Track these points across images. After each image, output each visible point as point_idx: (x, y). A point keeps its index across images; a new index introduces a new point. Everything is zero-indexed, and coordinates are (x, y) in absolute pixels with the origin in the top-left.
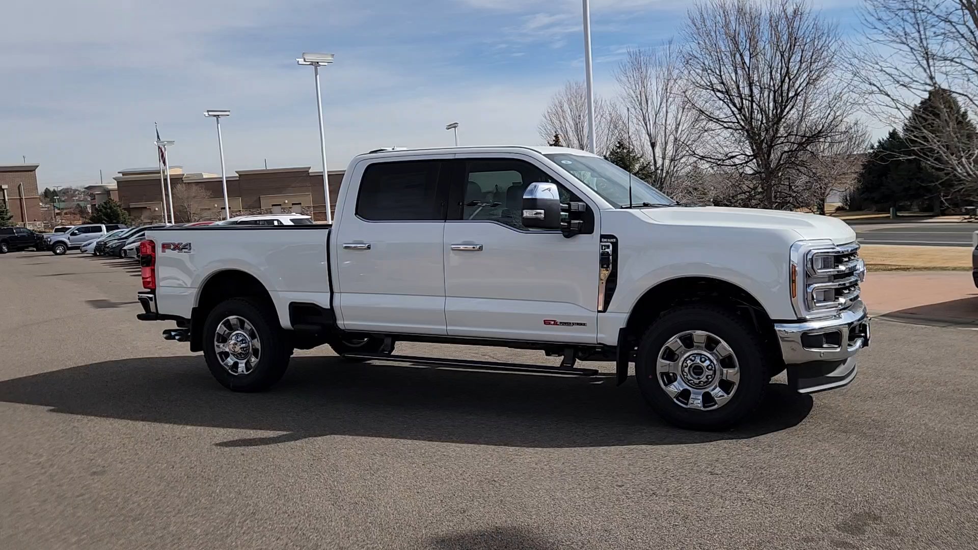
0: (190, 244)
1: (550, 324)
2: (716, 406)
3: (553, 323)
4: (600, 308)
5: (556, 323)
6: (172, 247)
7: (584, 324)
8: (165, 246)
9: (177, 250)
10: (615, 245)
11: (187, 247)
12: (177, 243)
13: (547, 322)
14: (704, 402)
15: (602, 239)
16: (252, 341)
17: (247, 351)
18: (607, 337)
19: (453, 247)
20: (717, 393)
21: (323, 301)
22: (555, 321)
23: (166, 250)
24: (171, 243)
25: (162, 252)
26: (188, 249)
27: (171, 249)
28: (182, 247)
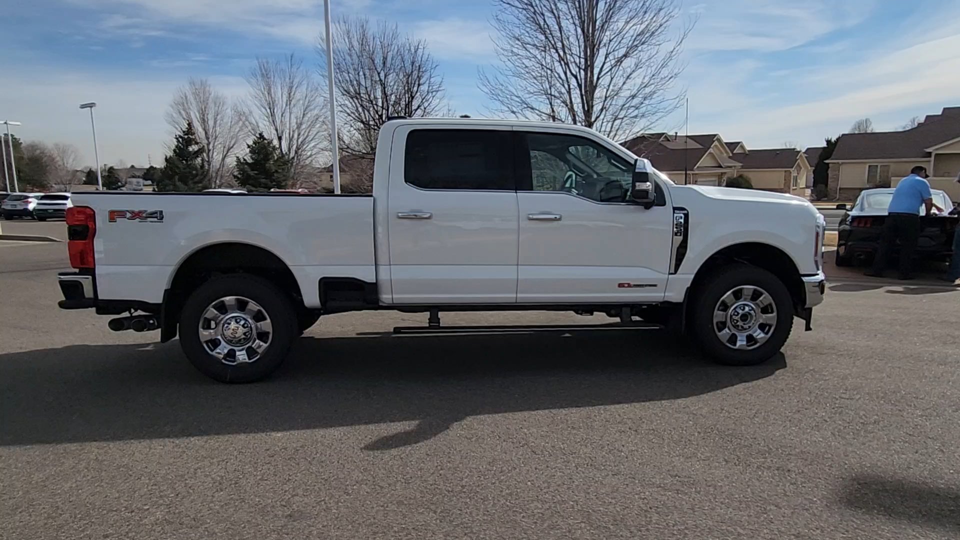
0: (161, 212)
1: (624, 287)
2: (758, 345)
3: (626, 285)
4: (672, 271)
5: (629, 286)
6: (128, 215)
7: (655, 286)
8: (114, 215)
9: (138, 220)
10: (686, 216)
11: (158, 216)
12: (137, 210)
13: (621, 285)
14: (747, 342)
15: (676, 211)
16: (258, 324)
17: (249, 336)
18: (676, 293)
19: (531, 216)
20: (759, 335)
21: (366, 275)
22: (629, 284)
23: (118, 219)
24: (127, 211)
25: (109, 222)
26: (159, 218)
27: (126, 218)
28: (147, 216)
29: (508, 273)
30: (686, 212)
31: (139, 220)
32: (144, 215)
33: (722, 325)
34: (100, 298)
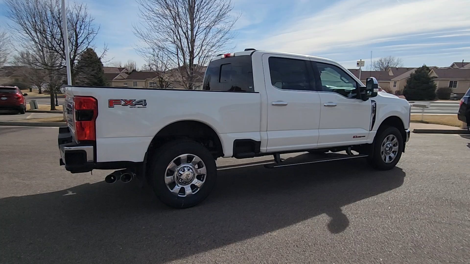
1: (355, 137)
2: (392, 160)
4: (371, 129)
5: (357, 137)
6: (123, 103)
7: (364, 136)
8: (112, 103)
9: (129, 106)
10: (376, 104)
11: (143, 103)
12: (128, 99)
13: (354, 137)
14: (389, 159)
15: (373, 102)
18: (370, 140)
19: (325, 104)
20: (392, 155)
21: (255, 137)
22: (357, 136)
23: (115, 105)
24: (122, 100)
25: (109, 107)
26: (143, 105)
27: (121, 104)
28: (136, 103)
29: (314, 133)
32: (134, 103)
33: (383, 153)
34: (98, 161)
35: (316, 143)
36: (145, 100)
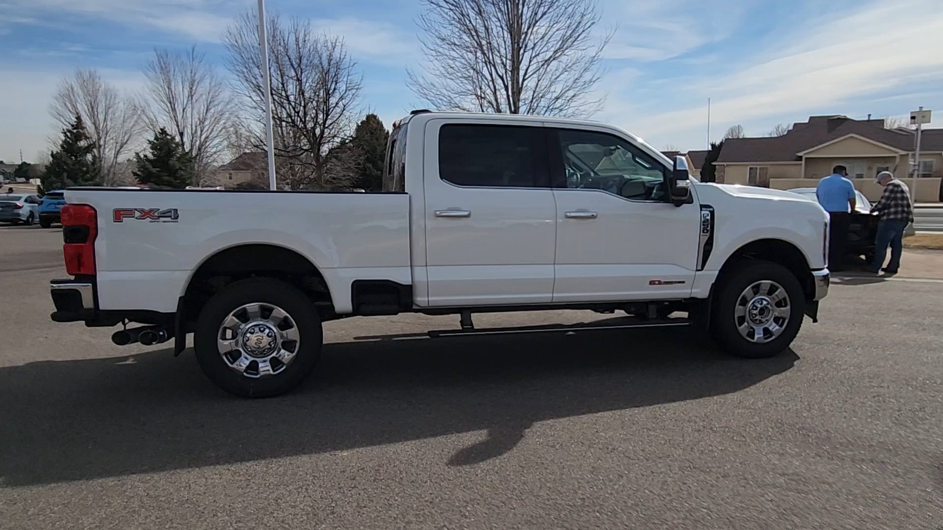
0: (176, 210)
1: (655, 284)
2: (773, 337)
3: (657, 282)
4: (699, 268)
5: (660, 283)
6: (137, 214)
7: (683, 282)
8: (119, 215)
9: (148, 219)
10: (712, 213)
11: (173, 215)
12: (147, 208)
13: (652, 283)
14: (764, 335)
15: (703, 209)
16: (284, 332)
17: (273, 345)
18: (702, 291)
19: (568, 214)
20: (774, 327)
21: (401, 277)
22: (659, 281)
23: (124, 219)
24: (136, 209)
25: (114, 222)
26: (173, 217)
27: (134, 217)
28: (159, 215)
29: (545, 272)
30: (712, 209)
31: (150, 220)
32: (156, 214)
33: (742, 320)
34: (101, 308)
35: (548, 293)
36: (177, 210)
